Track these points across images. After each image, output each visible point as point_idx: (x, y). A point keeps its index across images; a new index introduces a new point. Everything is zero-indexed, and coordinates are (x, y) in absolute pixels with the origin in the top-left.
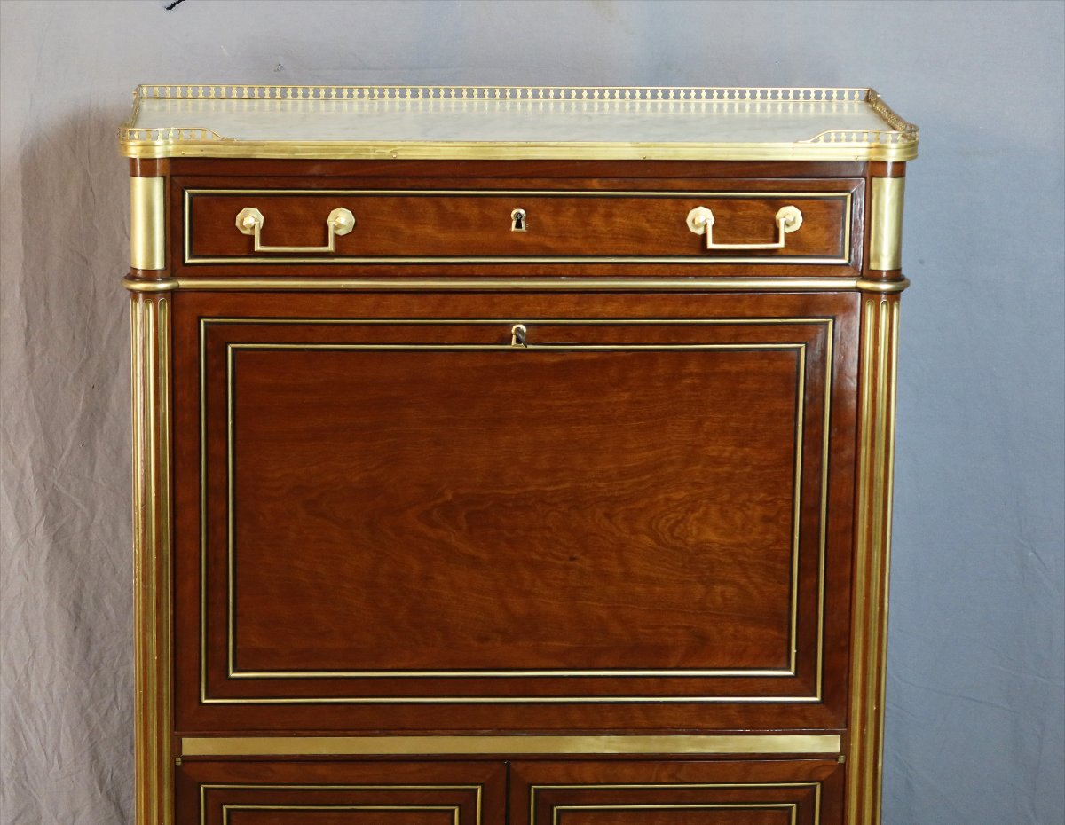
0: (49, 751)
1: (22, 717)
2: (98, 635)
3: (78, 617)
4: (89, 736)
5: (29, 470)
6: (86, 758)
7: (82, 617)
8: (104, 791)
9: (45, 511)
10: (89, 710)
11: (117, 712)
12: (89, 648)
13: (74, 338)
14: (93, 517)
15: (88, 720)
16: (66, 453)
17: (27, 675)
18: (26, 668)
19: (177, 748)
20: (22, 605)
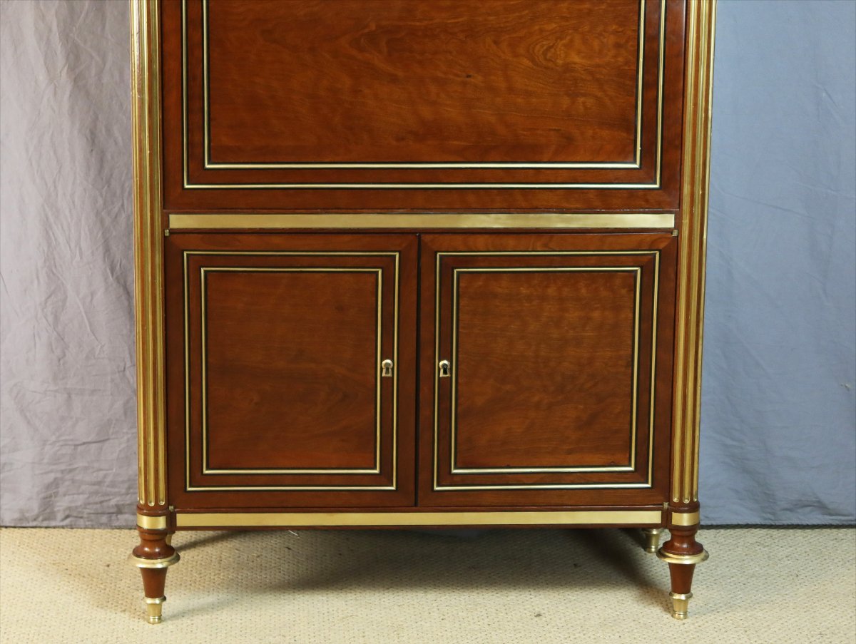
0: (73, 245)
1: (52, 219)
2: (109, 156)
3: (93, 141)
4: (103, 233)
5: (55, 28)
6: (101, 250)
7: (96, 142)
8: (115, 276)
9: (67, 59)
10: (103, 213)
11: (124, 215)
12: (102, 167)
14: (105, 65)
15: (102, 222)
16: (83, 15)
17: (55, 187)
18: (54, 182)
19: (165, 223)
20: (51, 132)
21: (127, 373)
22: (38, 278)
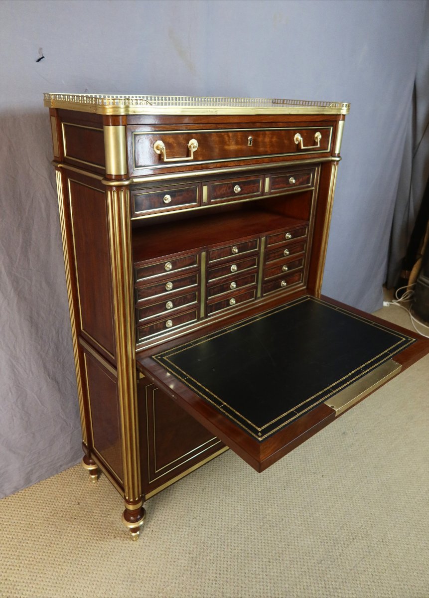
0: (28, 371)
1: (15, 363)
2: (40, 326)
3: (32, 321)
5: (3, 270)
7: (33, 321)
9: (13, 285)
10: (41, 353)
12: (37, 331)
13: (14, 213)
14: (32, 283)
15: (41, 356)
16: (18, 260)
17: (15, 348)
20: (9, 323)
21: (60, 414)
22: (11, 391)
